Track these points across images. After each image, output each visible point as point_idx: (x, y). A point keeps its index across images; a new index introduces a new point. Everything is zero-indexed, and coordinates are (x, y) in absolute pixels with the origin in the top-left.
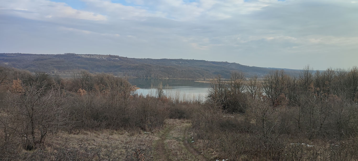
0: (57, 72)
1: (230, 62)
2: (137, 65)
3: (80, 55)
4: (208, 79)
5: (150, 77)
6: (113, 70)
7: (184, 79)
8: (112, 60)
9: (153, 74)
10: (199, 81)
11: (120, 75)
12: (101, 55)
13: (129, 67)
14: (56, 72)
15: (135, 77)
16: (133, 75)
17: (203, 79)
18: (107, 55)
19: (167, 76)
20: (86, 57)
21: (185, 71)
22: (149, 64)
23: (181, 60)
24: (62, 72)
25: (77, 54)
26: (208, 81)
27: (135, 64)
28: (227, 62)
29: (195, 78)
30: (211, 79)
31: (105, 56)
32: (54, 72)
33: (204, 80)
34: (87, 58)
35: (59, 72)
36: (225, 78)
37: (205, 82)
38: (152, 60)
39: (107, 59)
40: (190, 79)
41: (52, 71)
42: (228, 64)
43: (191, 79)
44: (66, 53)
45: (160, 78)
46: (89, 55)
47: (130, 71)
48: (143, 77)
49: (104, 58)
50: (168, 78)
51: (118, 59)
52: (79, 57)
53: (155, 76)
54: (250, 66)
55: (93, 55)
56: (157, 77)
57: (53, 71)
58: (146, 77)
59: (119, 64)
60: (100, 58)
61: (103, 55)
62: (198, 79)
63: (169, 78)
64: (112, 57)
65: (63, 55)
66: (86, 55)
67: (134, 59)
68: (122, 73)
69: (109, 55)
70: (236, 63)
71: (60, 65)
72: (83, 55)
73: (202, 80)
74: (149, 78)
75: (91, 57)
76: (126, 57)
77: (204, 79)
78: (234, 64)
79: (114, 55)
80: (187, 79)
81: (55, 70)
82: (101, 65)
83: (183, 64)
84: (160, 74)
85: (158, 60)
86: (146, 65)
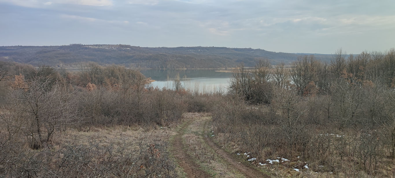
0: (63, 66)
1: (254, 49)
2: (151, 55)
3: (87, 45)
4: (230, 68)
5: (166, 67)
6: (124, 62)
7: (203, 69)
8: (123, 51)
9: (169, 65)
10: (220, 71)
11: (132, 67)
12: (111, 45)
13: (142, 58)
14: (61, 66)
15: (149, 69)
16: (146, 66)
18: (117, 45)
19: (185, 66)
20: (94, 47)
21: (204, 60)
22: (164, 53)
23: (200, 48)
24: (69, 65)
25: (84, 45)
26: (230, 70)
27: (149, 54)
28: (250, 49)
29: (216, 68)
30: (234, 68)
31: (115, 46)
32: (60, 66)
33: (226, 70)
34: (95, 49)
35: (66, 65)
36: (249, 66)
37: (226, 71)
38: (167, 48)
39: (117, 49)
40: (210, 69)
41: (57, 64)
42: (252, 51)
43: (212, 69)
44: (71, 44)
45: (177, 69)
46: (97, 45)
47: (143, 62)
48: (158, 68)
49: (114, 48)
50: (185, 69)
51: (130, 49)
52: (86, 48)
53: (171, 67)
54: (276, 52)
55: (101, 45)
56: (174, 68)
57: (59, 64)
58: (161, 67)
59: (131, 55)
60: (110, 49)
61: (113, 45)
62: (219, 69)
63: (187, 69)
64: (122, 47)
65: (68, 46)
66: (94, 45)
67: (147, 48)
68: (135, 64)
69: (119, 45)
70: (261, 49)
71: (65, 58)
72: (90, 45)
73: (224, 70)
74: (164, 69)
75: (100, 48)
76: (138, 46)
77: (226, 68)
78: (259, 50)
79: (125, 45)
80: (206, 69)
81: (61, 63)
82: (111, 56)
83: (201, 52)
84: (176, 64)
85: (174, 49)
86: (161, 54)
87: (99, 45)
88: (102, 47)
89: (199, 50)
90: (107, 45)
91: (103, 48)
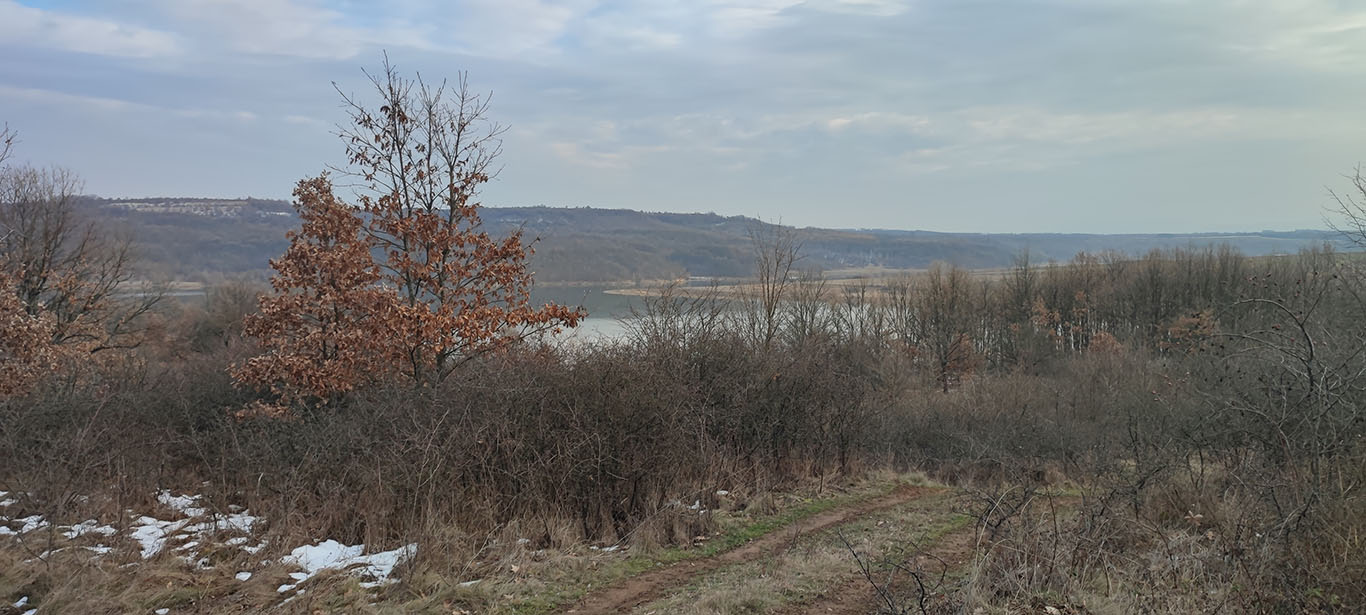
1: (725, 216)
3: (119, 201)
4: (651, 282)
7: (560, 284)
8: (265, 220)
10: (621, 292)
12: (211, 200)
17: (634, 283)
18: (239, 200)
20: (149, 209)
21: (561, 253)
23: (541, 211)
25: (104, 198)
26: (653, 287)
28: (713, 215)
29: (604, 281)
30: (662, 282)
31: (233, 203)
33: (638, 287)
34: (153, 214)
37: (643, 293)
39: (240, 214)
40: (584, 284)
42: (717, 222)
43: (591, 284)
46: (157, 201)
49: (227, 210)
52: (117, 212)
54: (797, 227)
55: (176, 201)
60: (212, 215)
61: (222, 200)
62: (614, 284)
64: (260, 209)
69: (247, 200)
70: (747, 216)
72: (132, 201)
73: (632, 287)
75: (171, 210)
77: (638, 281)
78: (741, 220)
79: (267, 199)
80: (571, 284)
82: (217, 241)
83: (548, 224)
87: (167, 200)
88: (178, 209)
89: (541, 220)
90: (197, 200)
91: (184, 210)
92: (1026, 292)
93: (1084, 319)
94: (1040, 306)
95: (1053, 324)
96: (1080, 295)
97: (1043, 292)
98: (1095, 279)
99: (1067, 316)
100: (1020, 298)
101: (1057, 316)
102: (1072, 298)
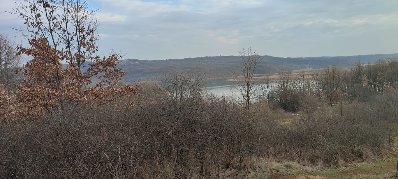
1: (261, 55)
6: (134, 76)
7: (213, 78)
8: (132, 65)
10: (231, 80)
13: (151, 72)
21: (213, 70)
22: (173, 66)
23: (207, 58)
26: (240, 78)
27: (158, 67)
28: (258, 55)
29: (225, 77)
31: (124, 61)
38: (175, 60)
39: (126, 64)
40: (220, 78)
42: (259, 58)
47: (153, 75)
51: (138, 63)
54: (284, 58)
59: (140, 69)
62: (229, 78)
64: (131, 62)
67: (155, 61)
68: (145, 78)
69: (128, 59)
70: (268, 55)
73: (234, 78)
79: (133, 59)
80: (216, 78)
83: (209, 62)
85: (181, 60)
86: (169, 67)
92: (360, 74)
93: (381, 81)
94: (365, 78)
95: (370, 84)
96: (379, 73)
97: (366, 73)
98: (385, 68)
99: (375, 81)
100: (358, 75)
101: (371, 81)
102: (376, 75)
